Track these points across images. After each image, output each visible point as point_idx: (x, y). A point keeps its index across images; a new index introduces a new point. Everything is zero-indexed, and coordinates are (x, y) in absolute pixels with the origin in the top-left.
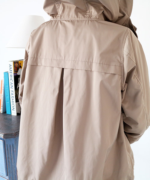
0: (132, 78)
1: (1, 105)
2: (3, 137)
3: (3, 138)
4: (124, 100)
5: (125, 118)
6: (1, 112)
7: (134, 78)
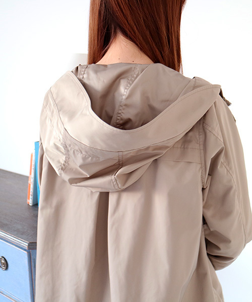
0: (218, 167)
1: (31, 194)
2: (27, 247)
3: (27, 249)
4: (206, 203)
5: (207, 232)
6: (30, 205)
7: (221, 166)
